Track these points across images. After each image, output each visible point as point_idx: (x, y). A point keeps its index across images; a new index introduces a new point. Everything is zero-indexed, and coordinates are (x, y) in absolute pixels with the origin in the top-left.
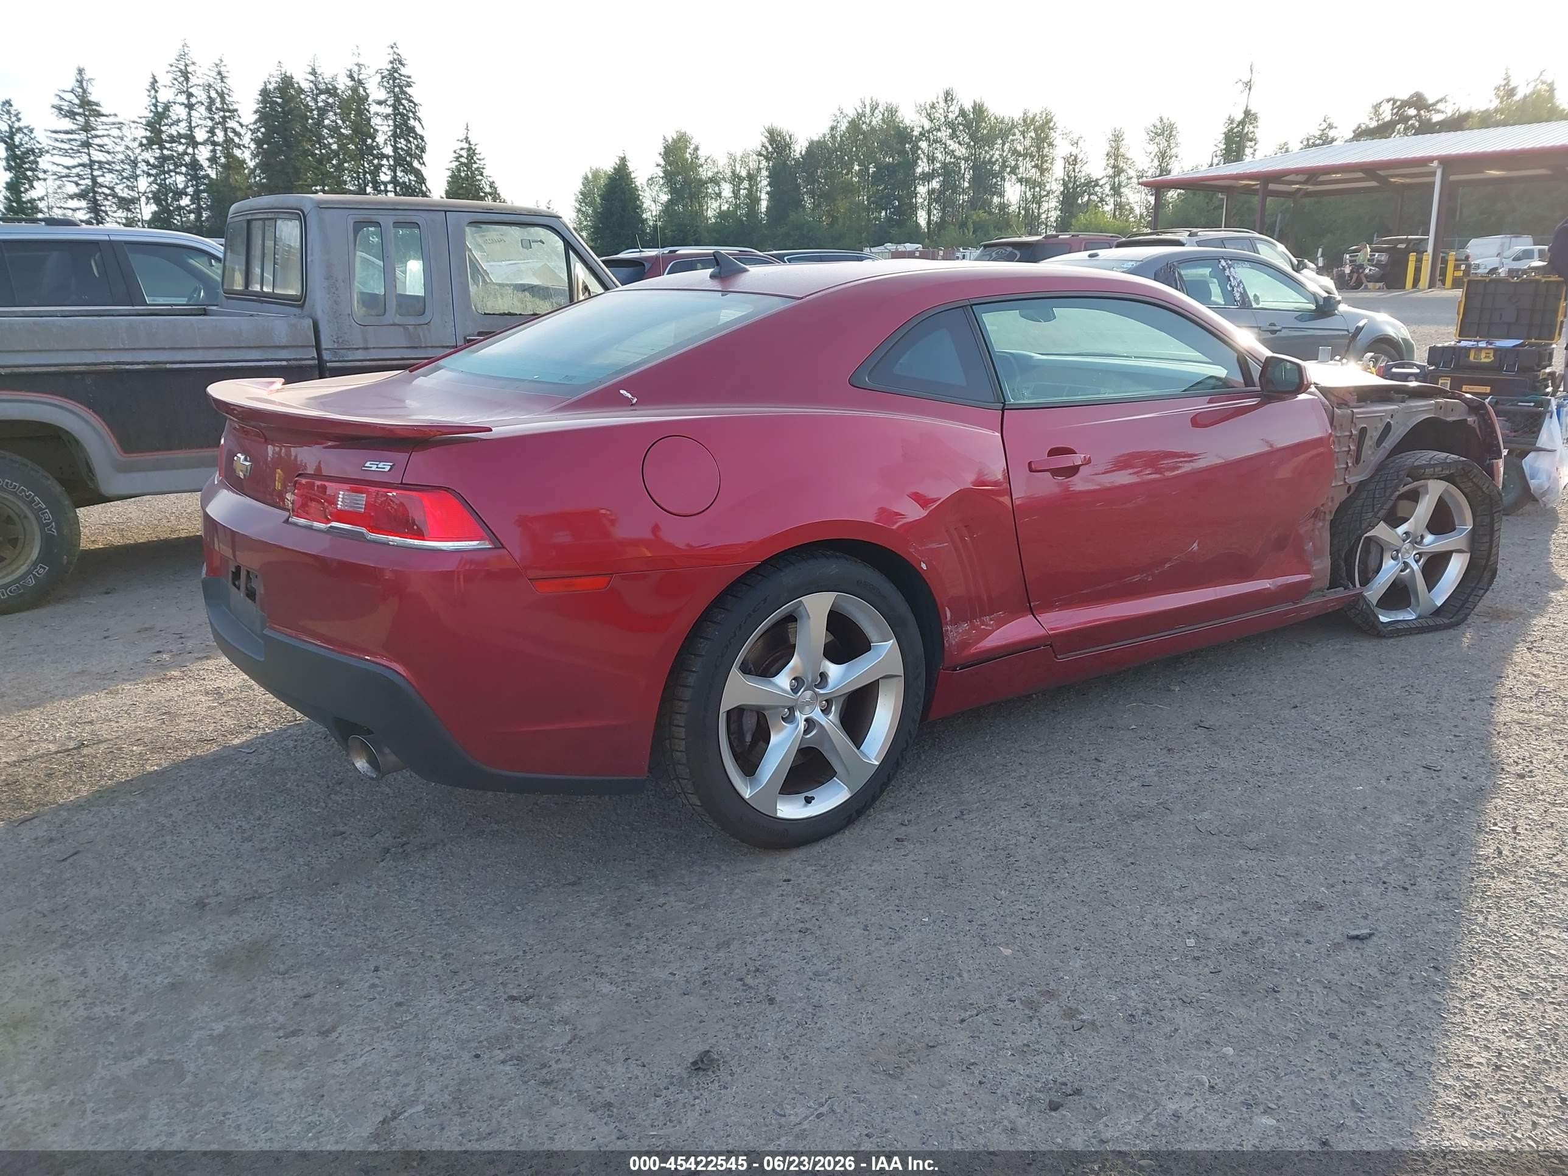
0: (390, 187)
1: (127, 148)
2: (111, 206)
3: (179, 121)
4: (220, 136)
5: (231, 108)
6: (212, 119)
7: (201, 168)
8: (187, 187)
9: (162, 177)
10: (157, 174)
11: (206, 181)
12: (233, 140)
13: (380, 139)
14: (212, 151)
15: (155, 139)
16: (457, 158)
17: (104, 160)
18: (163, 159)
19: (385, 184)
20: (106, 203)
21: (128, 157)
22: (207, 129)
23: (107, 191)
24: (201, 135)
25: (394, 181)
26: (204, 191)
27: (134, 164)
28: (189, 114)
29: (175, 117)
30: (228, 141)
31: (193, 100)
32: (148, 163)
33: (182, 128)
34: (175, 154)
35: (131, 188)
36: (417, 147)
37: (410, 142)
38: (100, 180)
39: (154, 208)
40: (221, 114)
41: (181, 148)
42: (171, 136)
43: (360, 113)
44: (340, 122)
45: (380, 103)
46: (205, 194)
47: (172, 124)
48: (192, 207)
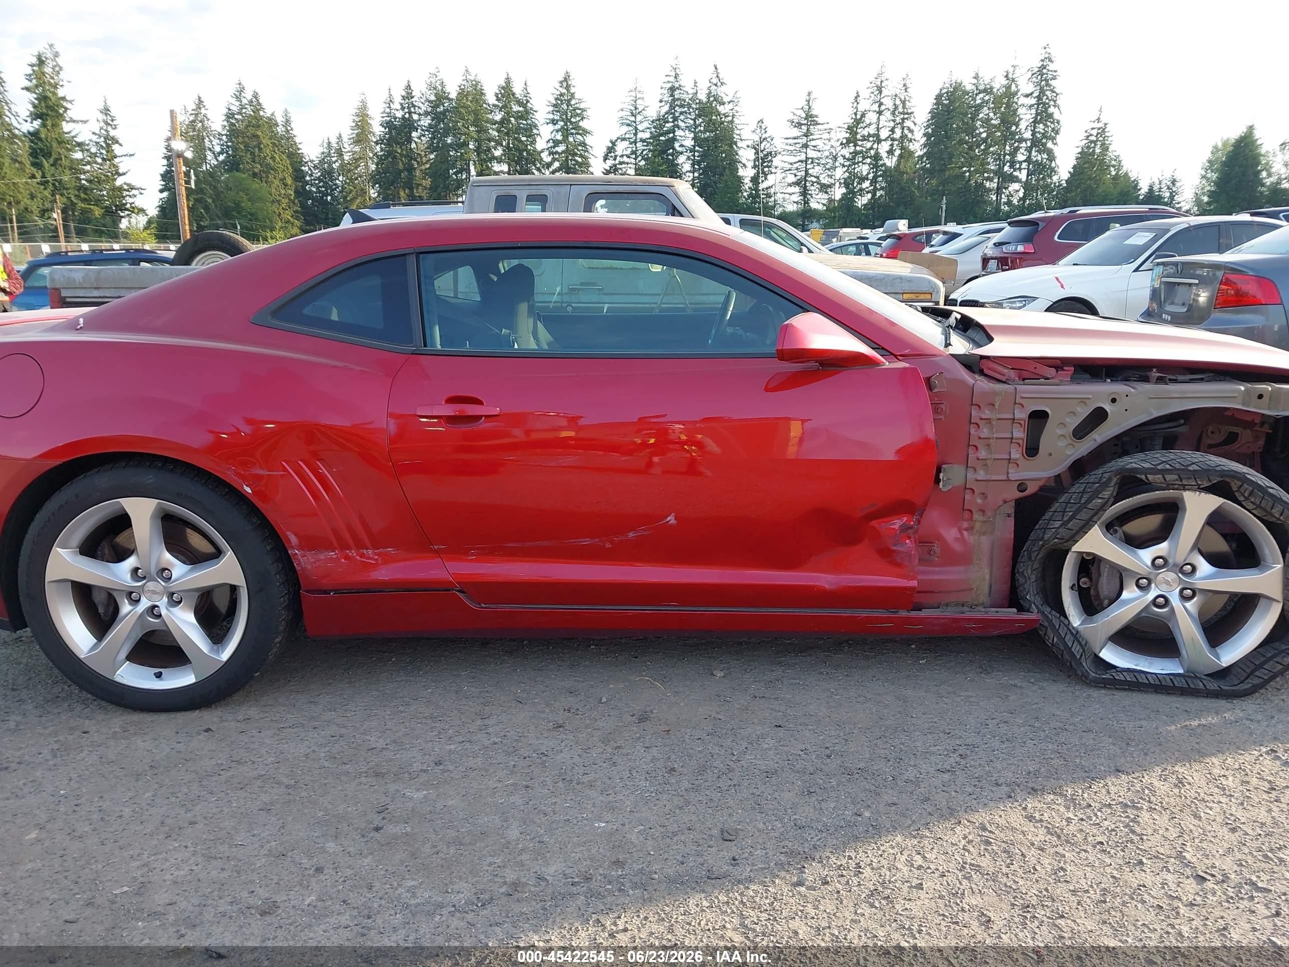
0: (1024, 165)
1: (832, 146)
2: (815, 190)
3: (870, 124)
4: (898, 134)
5: (909, 111)
6: (894, 121)
7: (881, 158)
8: (869, 173)
9: (853, 167)
10: (850, 165)
11: (883, 168)
12: (907, 136)
13: (1023, 125)
14: (890, 145)
15: (852, 140)
16: (1088, 137)
17: (815, 156)
18: (856, 153)
19: (1021, 163)
20: (812, 188)
21: (831, 153)
22: (890, 129)
23: (814, 180)
24: (884, 134)
25: (1028, 160)
26: (880, 176)
27: (835, 158)
28: (879, 118)
29: (868, 122)
30: (903, 137)
31: (883, 108)
32: (844, 157)
33: (872, 130)
34: (864, 150)
35: (830, 176)
36: (1053, 130)
37: (1048, 127)
38: (810, 171)
39: (844, 190)
40: (902, 116)
41: (869, 145)
42: (863, 136)
43: (1008, 105)
44: (991, 115)
45: (1027, 96)
46: (881, 178)
47: (866, 127)
48: (870, 188)
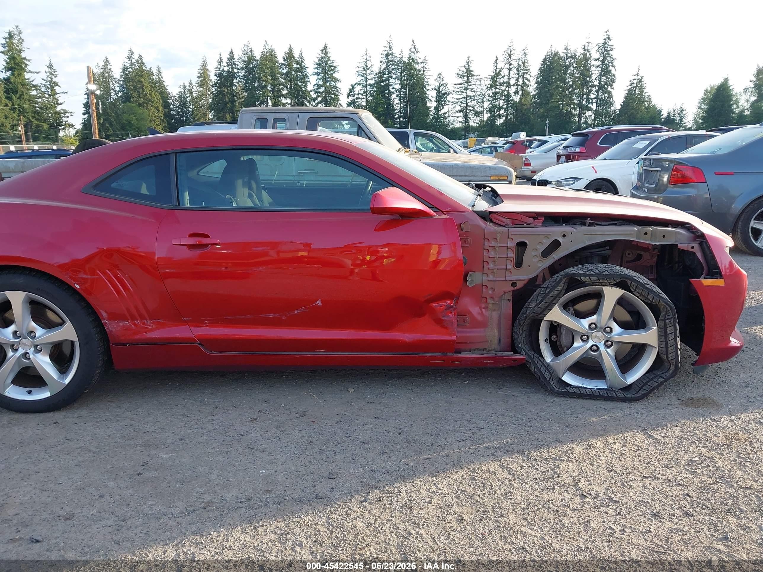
0: (594, 101)
1: (482, 89)
2: (472, 115)
3: (504, 76)
4: (521, 82)
5: (527, 68)
6: (518, 74)
7: (511, 96)
8: (503, 105)
9: (494, 101)
10: (492, 100)
11: (512, 102)
12: (526, 83)
13: (594, 77)
14: (516, 89)
15: (494, 85)
16: (631, 84)
17: (472, 95)
18: (496, 93)
19: (592, 99)
20: (470, 114)
21: (481, 93)
22: (516, 79)
23: (472, 109)
24: (512, 82)
25: (597, 98)
26: (510, 107)
27: (484, 96)
28: (509, 73)
29: (503, 75)
30: (524, 84)
31: (512, 66)
32: (489, 95)
33: (505, 79)
34: (501, 91)
35: (481, 107)
36: (611, 80)
37: (608, 78)
38: (469, 104)
39: (489, 115)
40: (523, 71)
41: (504, 88)
42: (500, 83)
43: (585, 66)
44: (575, 71)
45: (596, 60)
46: (511, 108)
47: (502, 78)
48: (504, 114)
